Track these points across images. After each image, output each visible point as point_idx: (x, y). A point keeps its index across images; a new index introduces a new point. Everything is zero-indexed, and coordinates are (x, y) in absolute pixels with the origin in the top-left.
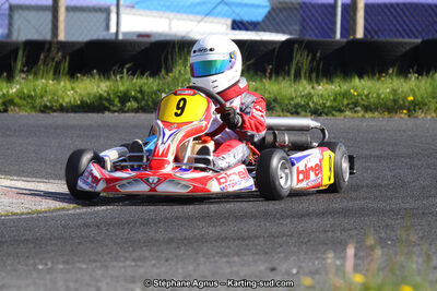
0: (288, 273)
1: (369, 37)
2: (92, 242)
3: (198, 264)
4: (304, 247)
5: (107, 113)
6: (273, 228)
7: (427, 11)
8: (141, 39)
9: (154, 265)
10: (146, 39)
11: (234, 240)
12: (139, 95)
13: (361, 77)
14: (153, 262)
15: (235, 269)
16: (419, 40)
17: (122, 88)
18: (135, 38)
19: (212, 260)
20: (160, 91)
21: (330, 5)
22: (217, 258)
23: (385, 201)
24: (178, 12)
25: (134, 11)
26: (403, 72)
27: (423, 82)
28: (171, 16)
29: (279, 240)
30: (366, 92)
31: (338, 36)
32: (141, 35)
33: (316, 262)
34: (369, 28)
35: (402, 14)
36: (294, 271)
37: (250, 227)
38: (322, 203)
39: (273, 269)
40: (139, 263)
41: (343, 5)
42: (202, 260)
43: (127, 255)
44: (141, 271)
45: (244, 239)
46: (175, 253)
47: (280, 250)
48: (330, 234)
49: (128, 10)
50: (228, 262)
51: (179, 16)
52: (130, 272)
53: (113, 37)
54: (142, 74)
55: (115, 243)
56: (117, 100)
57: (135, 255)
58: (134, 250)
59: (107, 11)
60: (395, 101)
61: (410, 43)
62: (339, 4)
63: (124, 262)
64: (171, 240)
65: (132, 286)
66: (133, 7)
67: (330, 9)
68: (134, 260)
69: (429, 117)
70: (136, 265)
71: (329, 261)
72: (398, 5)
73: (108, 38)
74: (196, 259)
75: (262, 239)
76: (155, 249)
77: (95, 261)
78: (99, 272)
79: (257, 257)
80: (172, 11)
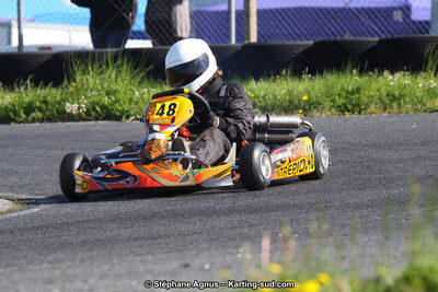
0: (201, 269)
1: (263, 41)
2: (7, 247)
3: (113, 265)
4: (214, 243)
5: (12, 124)
6: (183, 227)
7: (317, 14)
8: (42, 51)
9: (69, 267)
10: (47, 51)
11: (145, 239)
12: (44, 106)
13: (257, 80)
14: (69, 264)
15: (149, 267)
16: (311, 42)
17: (27, 100)
18: (36, 50)
19: (126, 259)
20: (64, 101)
21: (224, 12)
22: (131, 258)
23: (288, 197)
24: (78, 24)
25: (34, 25)
26: (297, 74)
27: (317, 82)
28: (71, 28)
29: (189, 238)
30: (262, 94)
31: (233, 41)
32: (43, 48)
33: (228, 257)
34: (262, 33)
35: (293, 17)
36: (207, 266)
37: (161, 227)
38: (228, 201)
39: (187, 266)
40: (55, 265)
41: (237, 11)
42: (116, 260)
43: (43, 258)
44: (58, 273)
45: (155, 239)
46: (89, 254)
47: (191, 247)
48: (238, 230)
49: (29, 24)
50: (142, 261)
51: (78, 28)
52: (47, 274)
53: (16, 50)
54: (46, 85)
55: (30, 248)
56: (22, 111)
57: (50, 258)
58: (48, 254)
59: (8, 26)
60: (291, 101)
61: (303, 46)
62: (233, 10)
63: (40, 264)
64: (84, 243)
65: (49, 287)
66: (33, 21)
67: (224, 16)
68: (50, 263)
69: (324, 116)
70: (52, 268)
71: (240, 256)
72: (289, 9)
73: (10, 51)
74: (111, 259)
75: (172, 238)
76: (69, 252)
77: (11, 265)
78: (17, 276)
79: (169, 255)
80: (71, 24)
